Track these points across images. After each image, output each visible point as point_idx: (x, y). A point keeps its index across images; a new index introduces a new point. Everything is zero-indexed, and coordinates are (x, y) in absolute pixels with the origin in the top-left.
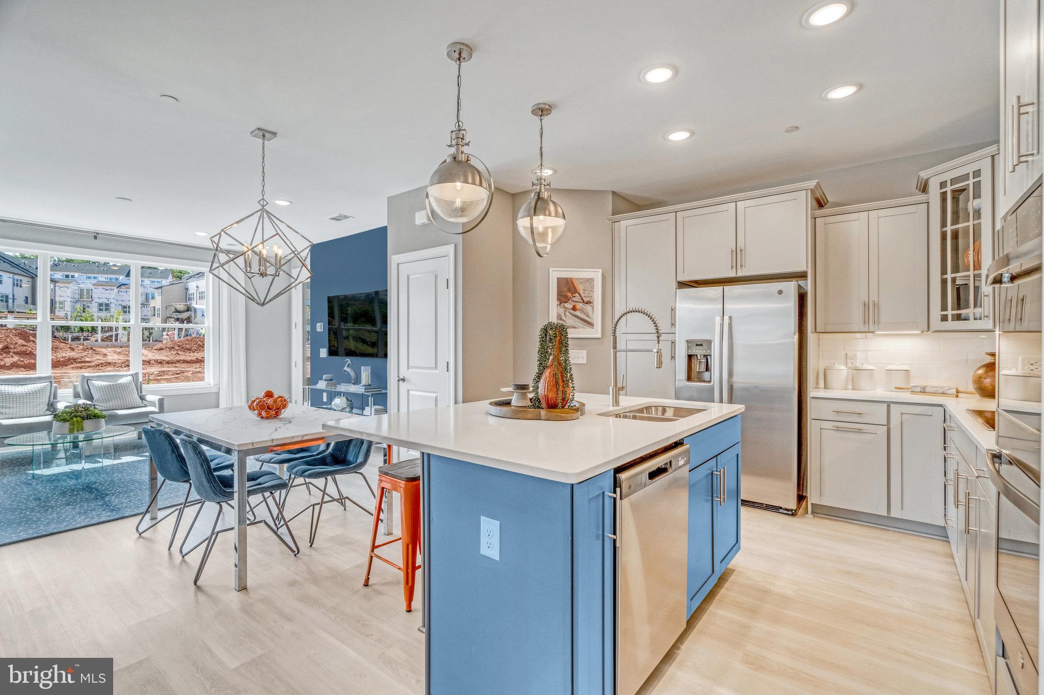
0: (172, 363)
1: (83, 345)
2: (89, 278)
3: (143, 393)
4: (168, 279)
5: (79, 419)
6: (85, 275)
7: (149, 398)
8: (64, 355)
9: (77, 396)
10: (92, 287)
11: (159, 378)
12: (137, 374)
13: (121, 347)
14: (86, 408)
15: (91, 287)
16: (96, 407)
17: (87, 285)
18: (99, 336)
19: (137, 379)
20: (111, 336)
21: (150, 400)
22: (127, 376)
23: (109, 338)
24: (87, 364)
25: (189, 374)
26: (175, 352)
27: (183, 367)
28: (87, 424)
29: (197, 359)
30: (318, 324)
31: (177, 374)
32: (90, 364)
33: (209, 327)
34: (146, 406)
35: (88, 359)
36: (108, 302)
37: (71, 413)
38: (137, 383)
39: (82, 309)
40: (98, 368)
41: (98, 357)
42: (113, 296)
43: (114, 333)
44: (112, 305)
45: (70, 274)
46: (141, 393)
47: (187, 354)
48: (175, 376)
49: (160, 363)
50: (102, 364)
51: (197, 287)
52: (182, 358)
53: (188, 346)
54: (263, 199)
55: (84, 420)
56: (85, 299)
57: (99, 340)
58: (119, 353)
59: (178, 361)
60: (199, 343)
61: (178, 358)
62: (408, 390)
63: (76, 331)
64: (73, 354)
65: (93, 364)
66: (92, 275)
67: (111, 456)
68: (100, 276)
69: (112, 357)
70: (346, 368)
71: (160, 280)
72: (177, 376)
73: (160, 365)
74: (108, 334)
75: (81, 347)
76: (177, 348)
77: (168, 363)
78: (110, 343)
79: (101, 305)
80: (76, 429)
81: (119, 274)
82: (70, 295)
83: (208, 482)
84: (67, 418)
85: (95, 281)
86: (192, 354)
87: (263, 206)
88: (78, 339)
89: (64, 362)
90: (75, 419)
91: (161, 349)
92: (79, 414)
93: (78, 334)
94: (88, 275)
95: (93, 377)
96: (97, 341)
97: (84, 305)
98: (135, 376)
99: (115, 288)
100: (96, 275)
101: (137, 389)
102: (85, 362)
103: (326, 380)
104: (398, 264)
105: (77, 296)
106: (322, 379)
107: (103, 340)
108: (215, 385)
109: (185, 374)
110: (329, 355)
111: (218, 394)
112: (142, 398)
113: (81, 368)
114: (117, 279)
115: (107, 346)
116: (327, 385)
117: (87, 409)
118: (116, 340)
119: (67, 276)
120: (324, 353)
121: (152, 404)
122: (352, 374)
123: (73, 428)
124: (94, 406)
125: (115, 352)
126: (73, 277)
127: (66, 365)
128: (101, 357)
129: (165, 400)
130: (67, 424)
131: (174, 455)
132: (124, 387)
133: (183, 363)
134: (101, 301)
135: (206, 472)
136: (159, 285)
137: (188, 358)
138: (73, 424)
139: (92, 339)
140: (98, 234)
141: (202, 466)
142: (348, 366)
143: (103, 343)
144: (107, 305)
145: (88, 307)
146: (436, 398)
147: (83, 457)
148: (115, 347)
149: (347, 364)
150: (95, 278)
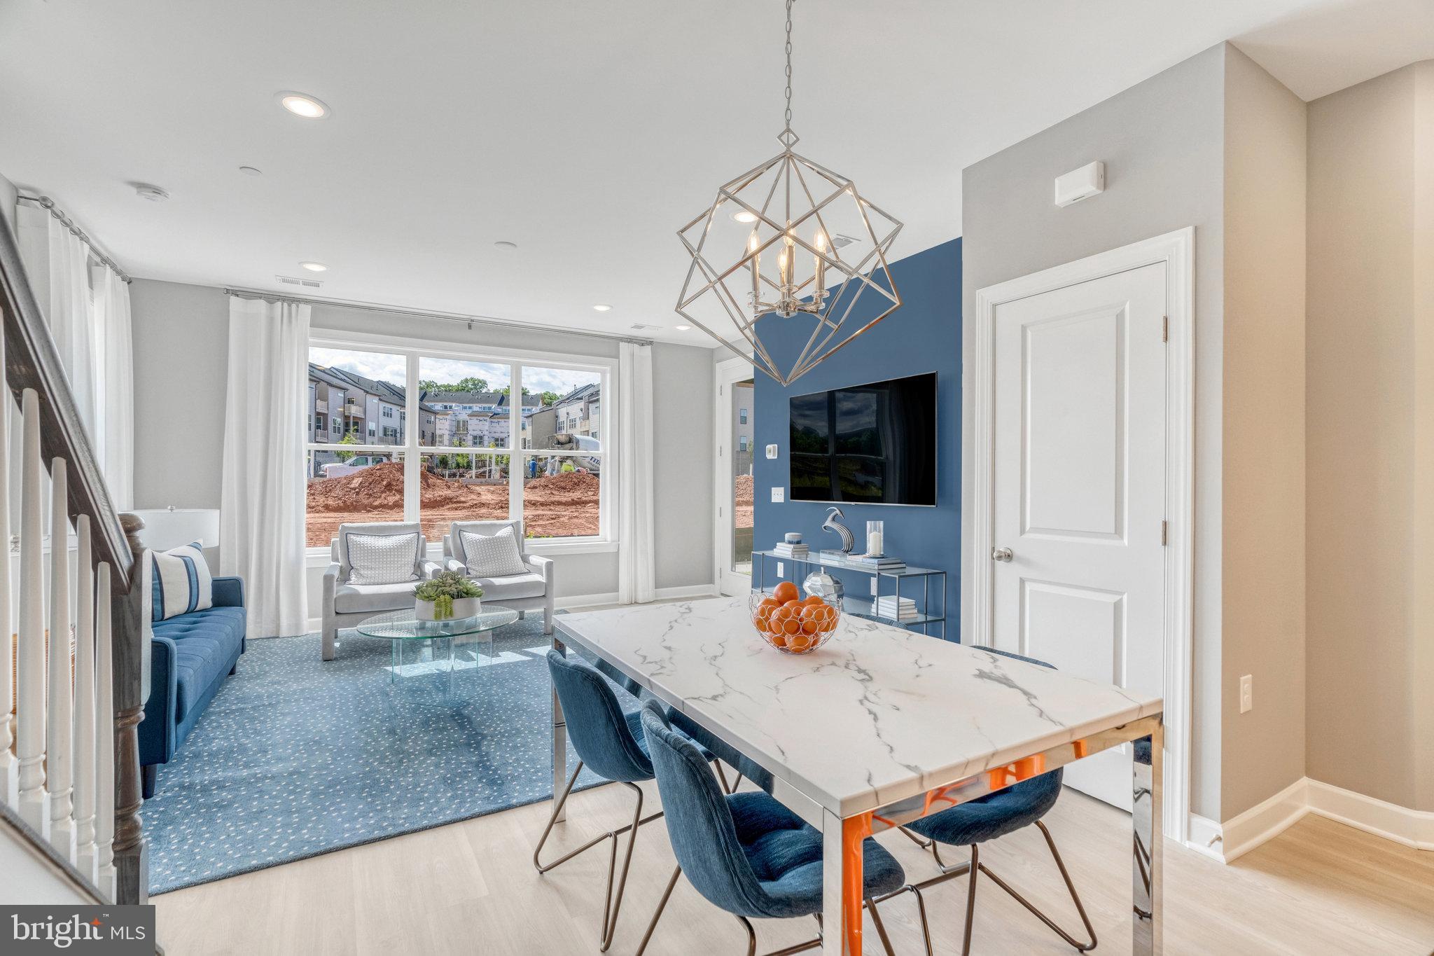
0: (546, 505)
1: (459, 482)
2: (465, 408)
3: (526, 552)
4: (537, 406)
5: (447, 597)
6: (461, 405)
7: (535, 559)
8: (441, 493)
9: (447, 553)
10: (468, 418)
11: (533, 523)
12: (518, 523)
13: (495, 485)
14: (455, 577)
15: (466, 418)
16: (469, 571)
17: (463, 416)
18: (474, 472)
19: (519, 532)
20: (485, 472)
21: (534, 564)
22: (507, 526)
23: (482, 475)
24: (462, 505)
25: (565, 519)
26: (549, 492)
27: (560, 510)
28: (458, 604)
29: (573, 500)
30: (769, 447)
31: (553, 519)
32: (465, 505)
33: (605, 454)
34: (529, 572)
35: (463, 499)
36: (482, 435)
37: (438, 586)
38: (519, 536)
39: (458, 442)
40: (472, 509)
41: (473, 496)
42: (487, 428)
43: (488, 468)
44: (486, 438)
45: (448, 404)
46: (523, 551)
47: (562, 494)
48: (551, 522)
49: (534, 504)
50: (476, 504)
51: (568, 414)
52: (557, 498)
53: (563, 484)
54: (788, 130)
55: (454, 598)
56: (461, 432)
57: (474, 477)
58: (493, 492)
59: (553, 503)
60: (575, 480)
61: (553, 499)
62: (1021, 578)
63: (453, 466)
64: (448, 493)
65: (468, 504)
66: (468, 405)
67: (488, 648)
68: (474, 405)
69: (487, 496)
70: (828, 523)
71: (530, 408)
72: (552, 521)
73: (534, 508)
74: (482, 470)
75: (456, 484)
76: (551, 486)
77: (542, 504)
78: (483, 480)
79: (475, 437)
80: (443, 612)
81: (491, 403)
82: (448, 427)
83: (727, 869)
84: (432, 594)
85: (469, 412)
86: (567, 494)
87: (789, 146)
88: (454, 475)
89: (440, 501)
90: (442, 597)
91: (535, 487)
92: (448, 589)
93: (454, 470)
94: (464, 405)
95: (467, 526)
96: (471, 477)
97: (460, 439)
98: (515, 526)
99: (488, 419)
100: (471, 405)
101: (518, 545)
102: (460, 502)
103: (790, 542)
104: (994, 306)
105: (454, 429)
106: (783, 541)
107: (477, 477)
108: (613, 541)
109: (562, 519)
110: (792, 497)
111: (617, 554)
112: (525, 559)
113: (456, 509)
114: (490, 408)
115: (481, 484)
116: (794, 552)
117: (458, 582)
118: (490, 477)
119: (446, 407)
120: (778, 495)
121: (538, 570)
122: (844, 535)
123: (440, 612)
124: (467, 569)
125: (489, 491)
126: (451, 407)
127: (443, 506)
128: (475, 497)
129: (554, 565)
130: (433, 604)
131: (611, 728)
132: (502, 541)
133: (558, 505)
134: (475, 433)
135: (722, 840)
136: (530, 413)
137: (564, 500)
138: (438, 605)
139: (467, 476)
140: (472, 321)
141: (710, 820)
142: (834, 519)
143: (479, 480)
144: (481, 438)
145: (464, 440)
146: (1117, 607)
147: (453, 647)
148: (488, 485)
149: (832, 515)
150: (470, 408)
